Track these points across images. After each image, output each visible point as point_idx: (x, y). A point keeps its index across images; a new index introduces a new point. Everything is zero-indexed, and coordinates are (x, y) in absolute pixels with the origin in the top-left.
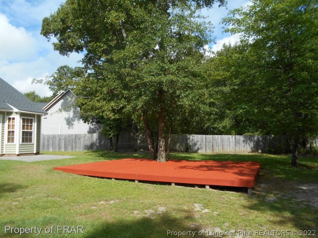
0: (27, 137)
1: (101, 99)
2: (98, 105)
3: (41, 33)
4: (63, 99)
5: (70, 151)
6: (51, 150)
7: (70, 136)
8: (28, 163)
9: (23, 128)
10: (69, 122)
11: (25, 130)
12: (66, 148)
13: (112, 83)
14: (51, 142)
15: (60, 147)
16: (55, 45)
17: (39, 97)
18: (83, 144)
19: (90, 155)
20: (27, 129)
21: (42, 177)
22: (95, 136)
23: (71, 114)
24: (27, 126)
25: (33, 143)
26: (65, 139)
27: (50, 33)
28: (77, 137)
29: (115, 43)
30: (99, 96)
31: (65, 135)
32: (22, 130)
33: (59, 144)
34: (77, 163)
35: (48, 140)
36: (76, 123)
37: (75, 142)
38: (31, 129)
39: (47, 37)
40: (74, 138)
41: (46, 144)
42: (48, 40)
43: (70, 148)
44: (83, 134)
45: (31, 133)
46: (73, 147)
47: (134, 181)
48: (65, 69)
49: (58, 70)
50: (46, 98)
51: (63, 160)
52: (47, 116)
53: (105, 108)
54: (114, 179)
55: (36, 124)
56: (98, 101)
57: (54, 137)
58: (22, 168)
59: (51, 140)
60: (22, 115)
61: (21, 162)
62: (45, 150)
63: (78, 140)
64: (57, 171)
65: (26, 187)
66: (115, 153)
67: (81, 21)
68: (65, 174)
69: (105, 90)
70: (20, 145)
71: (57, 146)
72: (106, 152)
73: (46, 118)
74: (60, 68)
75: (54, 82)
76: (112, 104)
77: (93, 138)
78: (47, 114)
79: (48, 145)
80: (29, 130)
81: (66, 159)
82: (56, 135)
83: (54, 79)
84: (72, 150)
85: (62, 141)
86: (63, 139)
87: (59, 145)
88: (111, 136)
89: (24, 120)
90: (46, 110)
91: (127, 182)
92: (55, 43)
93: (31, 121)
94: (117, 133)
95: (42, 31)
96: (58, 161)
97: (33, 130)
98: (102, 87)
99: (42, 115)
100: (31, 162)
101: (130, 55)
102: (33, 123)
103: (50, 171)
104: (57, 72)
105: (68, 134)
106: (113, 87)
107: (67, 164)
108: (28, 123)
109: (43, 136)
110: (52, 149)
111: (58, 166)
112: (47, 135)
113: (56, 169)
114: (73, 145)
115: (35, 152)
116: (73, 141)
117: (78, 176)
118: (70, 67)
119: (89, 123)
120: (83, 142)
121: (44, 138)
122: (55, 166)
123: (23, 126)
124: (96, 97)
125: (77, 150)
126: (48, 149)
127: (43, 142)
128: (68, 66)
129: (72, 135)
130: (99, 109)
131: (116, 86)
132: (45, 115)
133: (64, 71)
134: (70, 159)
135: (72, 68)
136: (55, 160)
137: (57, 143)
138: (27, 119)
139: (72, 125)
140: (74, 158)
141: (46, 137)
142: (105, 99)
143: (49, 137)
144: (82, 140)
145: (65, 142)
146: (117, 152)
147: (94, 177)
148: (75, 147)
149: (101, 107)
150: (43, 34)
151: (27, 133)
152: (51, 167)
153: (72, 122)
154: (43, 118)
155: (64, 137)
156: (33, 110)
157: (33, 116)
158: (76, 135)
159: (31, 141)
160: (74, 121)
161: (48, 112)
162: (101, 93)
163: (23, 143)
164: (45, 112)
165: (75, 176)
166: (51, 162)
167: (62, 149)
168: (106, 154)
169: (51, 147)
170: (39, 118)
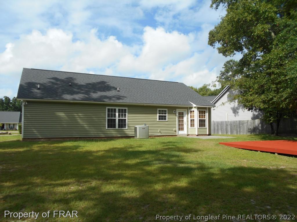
0: (202, 123)
1: (253, 93)
2: (251, 98)
3: (208, 43)
4: (229, 92)
5: (235, 134)
6: (220, 134)
7: (235, 122)
8: (203, 139)
9: (200, 117)
10: (235, 111)
11: (201, 119)
12: (232, 132)
13: (262, 80)
14: (220, 127)
15: (227, 131)
16: (219, 49)
17: (210, 90)
18: (246, 129)
19: (252, 137)
20: (202, 118)
21: (212, 147)
22: (257, 121)
23: (236, 104)
24: (202, 115)
25: (206, 127)
26: (231, 125)
27: (214, 42)
28: (241, 123)
29: (262, 49)
30: (251, 91)
31: (231, 122)
32: (199, 119)
33: (226, 128)
34: (236, 141)
35: (218, 126)
36: (240, 111)
37: (239, 127)
38: (204, 118)
39: (212, 46)
40: (238, 124)
41: (216, 128)
42: (213, 47)
43: (235, 132)
44: (246, 121)
45: (204, 121)
46: (237, 131)
47: (274, 153)
48: (231, 63)
49: (224, 65)
50: (216, 90)
51: (226, 139)
52: (215, 108)
53: (257, 100)
54: (259, 152)
55: (207, 114)
56: (251, 95)
57: (222, 123)
58: (200, 142)
59: (219, 126)
60: (198, 108)
61: (199, 139)
62: (216, 133)
63: (241, 125)
64: (221, 145)
65: (203, 151)
66: (276, 136)
67: (235, 37)
68: (226, 147)
69: (256, 86)
70: (198, 129)
71: (225, 130)
72: (268, 135)
73: (215, 109)
74: (226, 63)
75: (222, 76)
76: (263, 96)
77: (255, 123)
78: (215, 106)
79: (218, 130)
80: (203, 119)
81: (229, 139)
82: (223, 121)
83: (221, 74)
84: (237, 134)
85: (228, 126)
86: (229, 125)
87: (226, 130)
88: (271, 122)
89: (199, 111)
90: (214, 104)
91: (269, 153)
92: (219, 47)
93: (204, 112)
94: (277, 119)
95: (209, 42)
96: (223, 139)
97: (206, 119)
98: (254, 84)
99: (212, 107)
100: (206, 140)
101: (275, 57)
102: (206, 113)
103: (217, 145)
104: (224, 66)
105: (234, 121)
106: (262, 83)
107: (229, 142)
108: (202, 114)
109: (214, 122)
110: (221, 132)
111: (222, 142)
112: (217, 122)
113: (220, 143)
114: (237, 130)
115: (208, 134)
116: (237, 126)
117: (235, 148)
118: (236, 60)
119: (253, 111)
120: (246, 127)
121: (214, 124)
122: (221, 142)
123: (200, 116)
124: (249, 92)
125: (242, 134)
126: (218, 132)
127: (214, 127)
128: (233, 60)
129: (237, 121)
130: (252, 101)
131: (265, 82)
132: (213, 108)
133: (230, 64)
134: (232, 139)
135: (237, 61)
136: (220, 139)
137: (225, 128)
138: (202, 111)
139: (238, 113)
140: (235, 138)
141: (216, 123)
142: (257, 93)
143: (218, 123)
144: (245, 125)
145: (231, 126)
146: (278, 135)
147: (246, 149)
148: (239, 132)
149: (254, 99)
150: (210, 44)
151: (202, 120)
152: (218, 142)
153: (237, 111)
154: (212, 109)
155: (230, 123)
156: (205, 105)
157: (206, 108)
158: (240, 121)
159: (204, 126)
160: (239, 109)
161: (216, 105)
162: (253, 89)
163: (200, 128)
164: (214, 105)
165: (232, 148)
166: (218, 140)
167: (228, 132)
168: (267, 137)
169: (220, 131)
170: (209, 110)
